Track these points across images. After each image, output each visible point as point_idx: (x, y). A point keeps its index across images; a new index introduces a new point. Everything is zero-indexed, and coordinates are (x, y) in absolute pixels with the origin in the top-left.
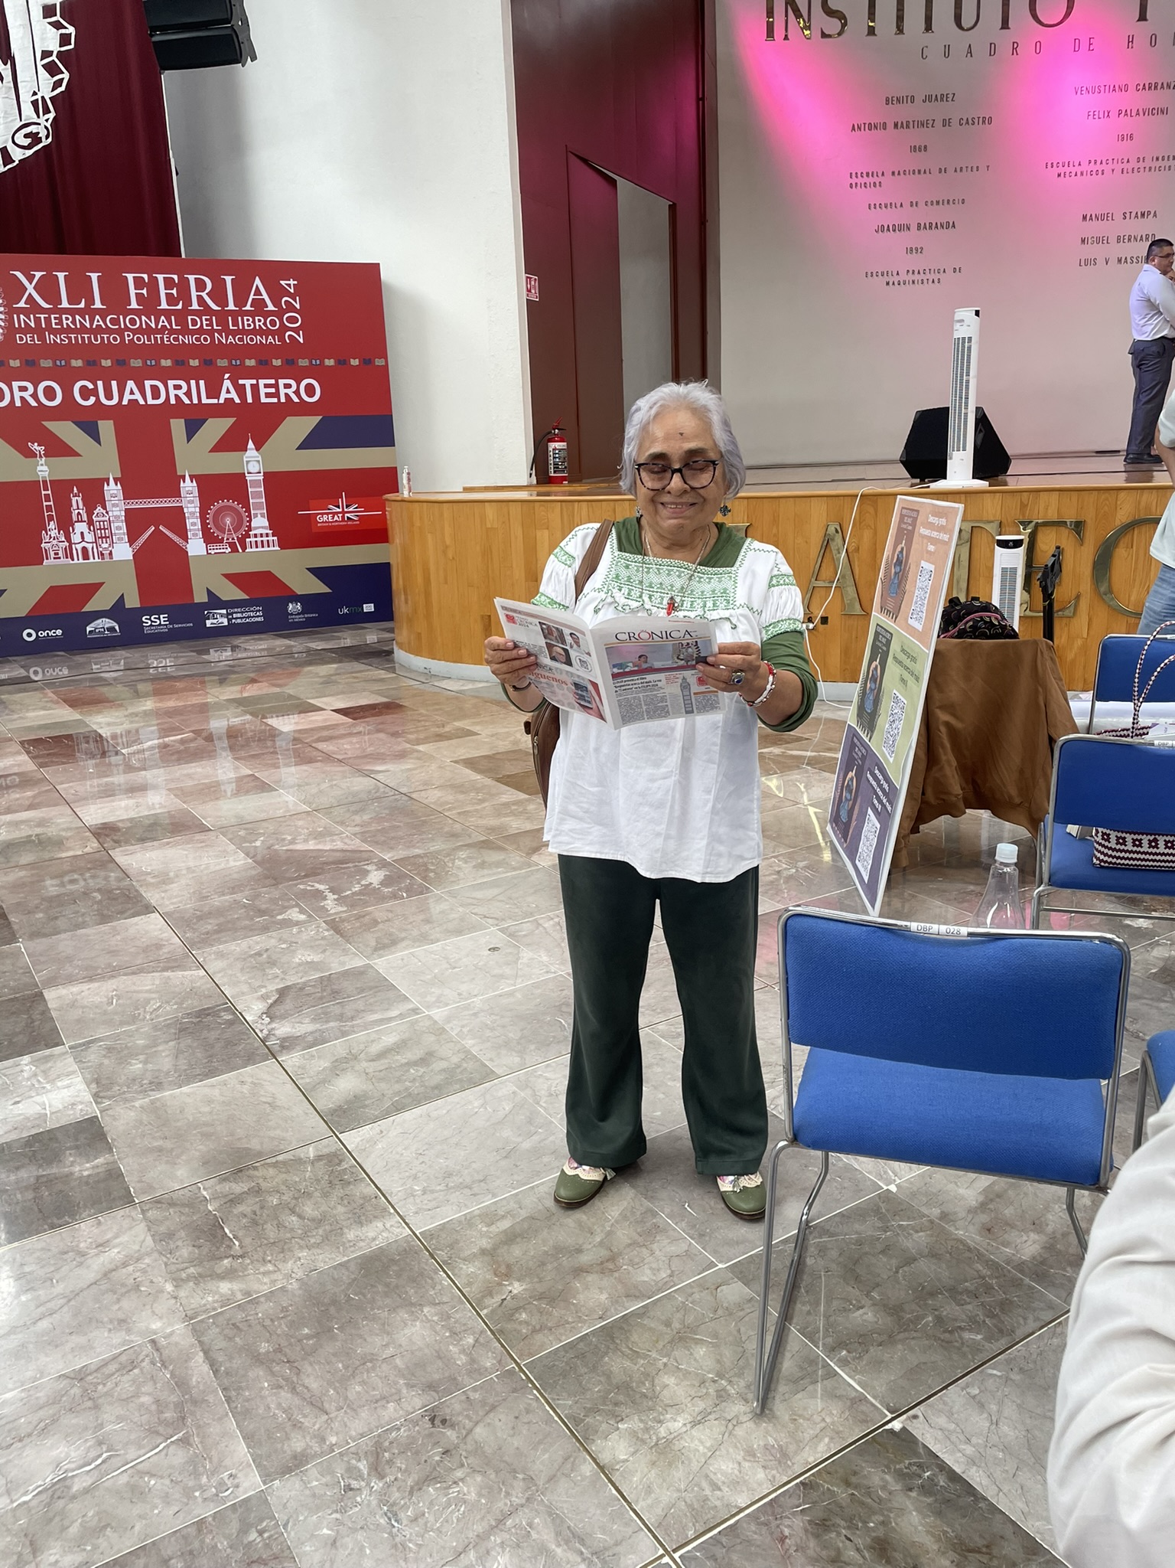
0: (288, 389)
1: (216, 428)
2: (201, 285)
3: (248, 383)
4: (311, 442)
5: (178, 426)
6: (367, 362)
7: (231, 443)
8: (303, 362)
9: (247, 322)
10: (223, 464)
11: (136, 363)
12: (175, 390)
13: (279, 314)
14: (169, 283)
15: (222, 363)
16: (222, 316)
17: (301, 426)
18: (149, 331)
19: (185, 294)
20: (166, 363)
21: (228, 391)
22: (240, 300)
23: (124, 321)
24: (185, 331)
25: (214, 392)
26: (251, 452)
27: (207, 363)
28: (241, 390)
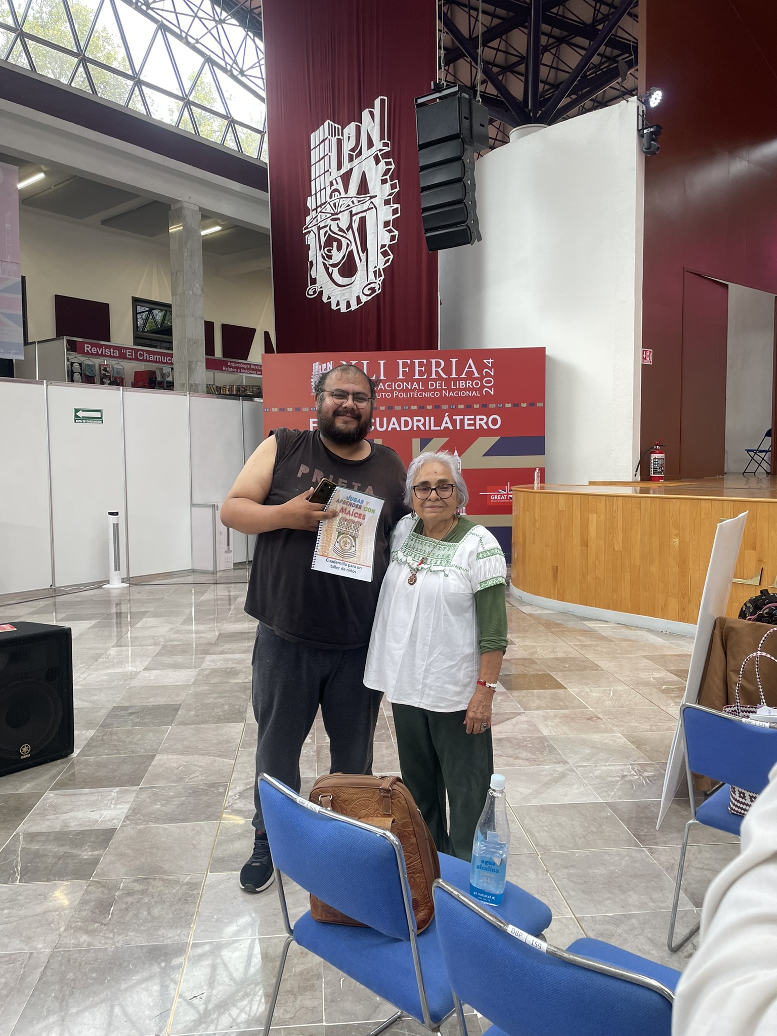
0: (481, 421)
1: (439, 441)
2: (438, 365)
3: (458, 418)
4: (492, 452)
5: (416, 442)
6: (532, 405)
8: (492, 406)
9: (462, 384)
11: (398, 408)
12: (417, 423)
13: (481, 379)
14: (421, 365)
15: (445, 407)
16: (448, 382)
17: (487, 443)
18: (407, 390)
19: (429, 370)
20: (414, 408)
21: (446, 423)
22: (459, 372)
23: (395, 386)
24: (427, 390)
25: (438, 423)
27: (437, 407)
28: (454, 422)
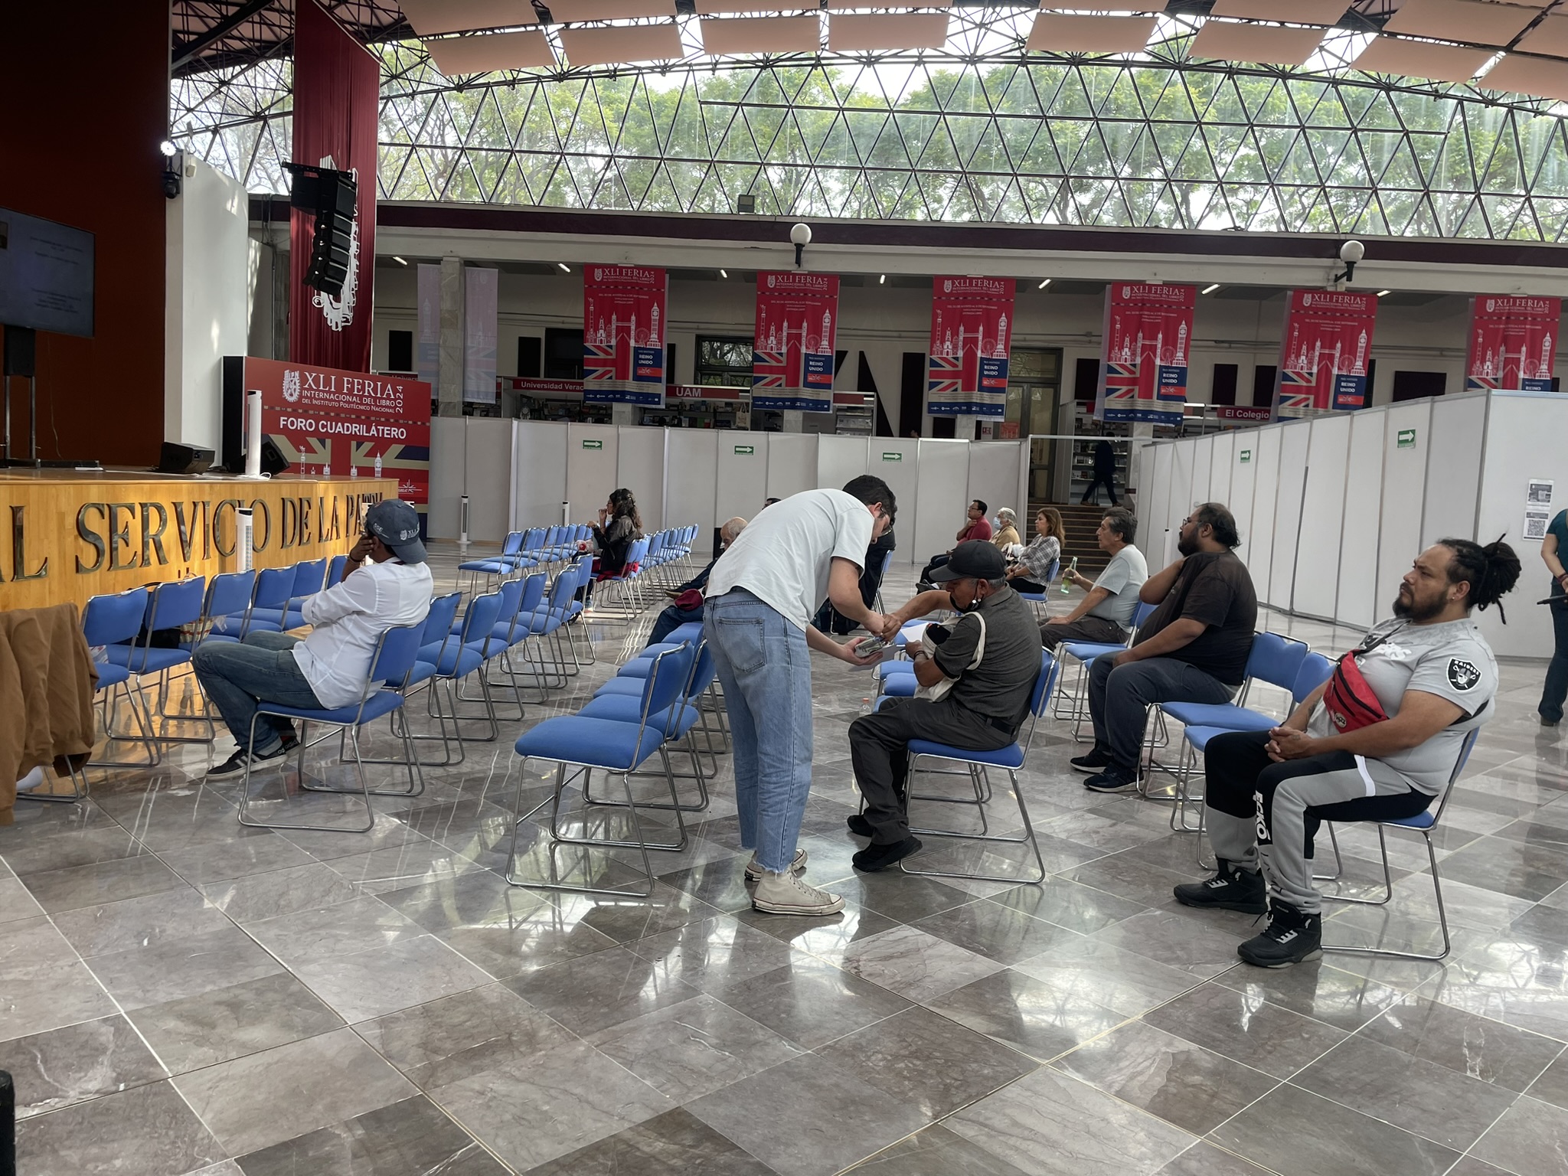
0: (395, 432)
1: (367, 446)
2: (369, 386)
3: (381, 428)
4: (400, 456)
5: (354, 444)
6: (423, 424)
7: (371, 454)
8: (401, 421)
9: (383, 402)
10: (366, 462)
11: (343, 415)
12: (356, 429)
13: (395, 400)
14: (359, 383)
15: (373, 418)
16: (375, 399)
17: (397, 449)
18: (349, 402)
19: (363, 389)
20: (353, 416)
21: (373, 431)
22: (382, 394)
23: (341, 397)
24: (361, 404)
25: (368, 431)
26: (378, 458)
27: (368, 418)
28: (378, 430)
